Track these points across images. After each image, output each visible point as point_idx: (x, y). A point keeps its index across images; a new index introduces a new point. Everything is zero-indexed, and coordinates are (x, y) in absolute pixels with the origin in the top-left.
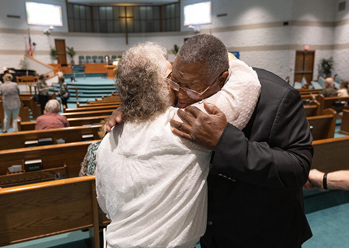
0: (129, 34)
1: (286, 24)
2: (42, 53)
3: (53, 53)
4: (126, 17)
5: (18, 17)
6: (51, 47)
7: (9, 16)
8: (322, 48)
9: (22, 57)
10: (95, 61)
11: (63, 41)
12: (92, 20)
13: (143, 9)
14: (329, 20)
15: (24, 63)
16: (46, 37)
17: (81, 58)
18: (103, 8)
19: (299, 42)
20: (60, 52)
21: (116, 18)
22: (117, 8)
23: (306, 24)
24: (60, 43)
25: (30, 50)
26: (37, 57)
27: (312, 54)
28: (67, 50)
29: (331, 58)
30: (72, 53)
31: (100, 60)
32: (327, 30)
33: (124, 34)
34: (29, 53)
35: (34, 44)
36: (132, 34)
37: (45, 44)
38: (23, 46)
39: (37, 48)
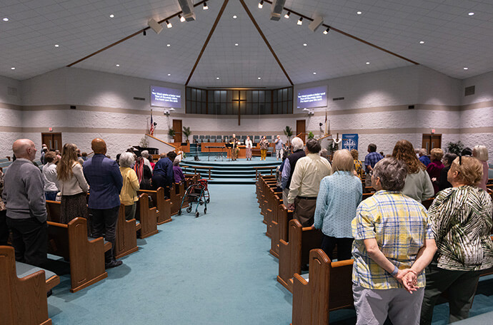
0: (241, 116)
1: (411, 107)
2: (161, 132)
3: (171, 133)
4: (239, 100)
5: (144, 99)
6: (169, 127)
7: (135, 98)
8: (449, 131)
9: (143, 136)
10: (209, 141)
11: (181, 121)
12: (207, 103)
13: (256, 92)
14: (454, 104)
15: (144, 141)
16: (165, 117)
17: (195, 137)
18: (218, 92)
19: (425, 126)
20: (177, 132)
21: (229, 101)
22: (231, 92)
23: (432, 107)
24: (177, 123)
25: (151, 129)
26: (156, 136)
27: (439, 137)
28: (183, 129)
29: (460, 142)
30: (187, 133)
31: (207, 140)
32: (454, 114)
33: (237, 116)
34: (150, 132)
35: (155, 124)
36: (244, 116)
37: (164, 124)
38: (145, 126)
39: (157, 128)
